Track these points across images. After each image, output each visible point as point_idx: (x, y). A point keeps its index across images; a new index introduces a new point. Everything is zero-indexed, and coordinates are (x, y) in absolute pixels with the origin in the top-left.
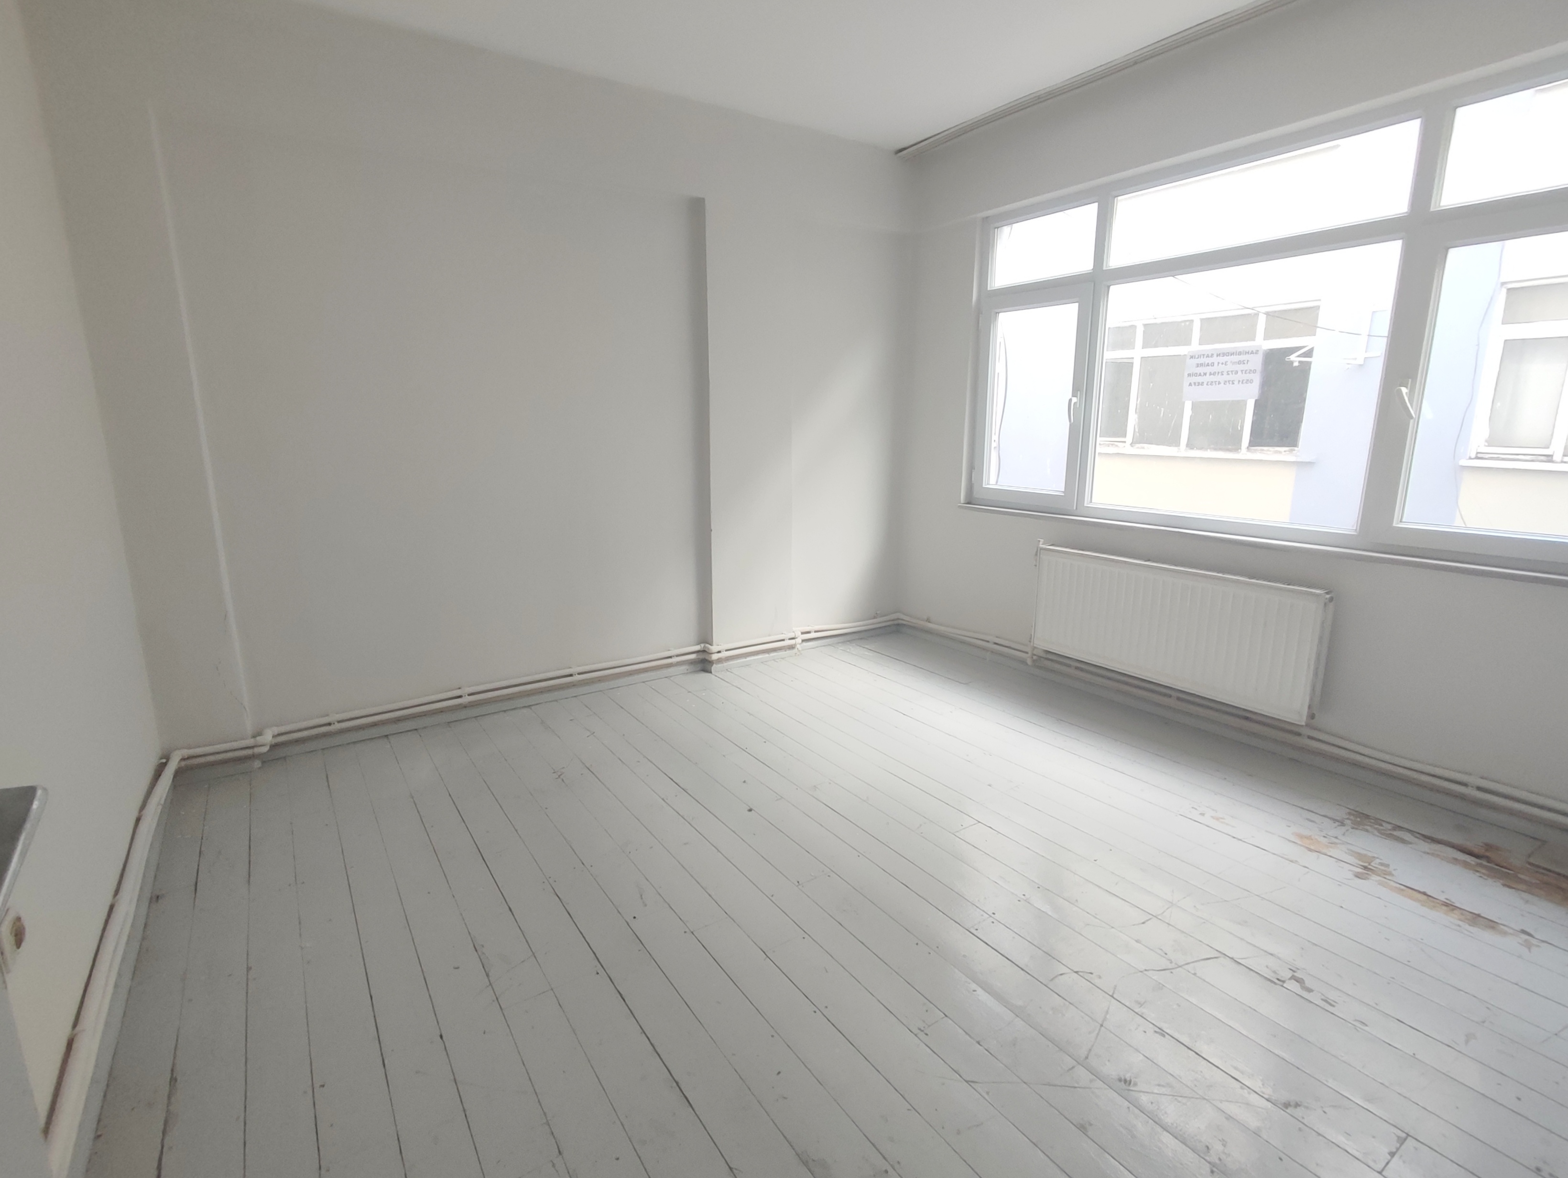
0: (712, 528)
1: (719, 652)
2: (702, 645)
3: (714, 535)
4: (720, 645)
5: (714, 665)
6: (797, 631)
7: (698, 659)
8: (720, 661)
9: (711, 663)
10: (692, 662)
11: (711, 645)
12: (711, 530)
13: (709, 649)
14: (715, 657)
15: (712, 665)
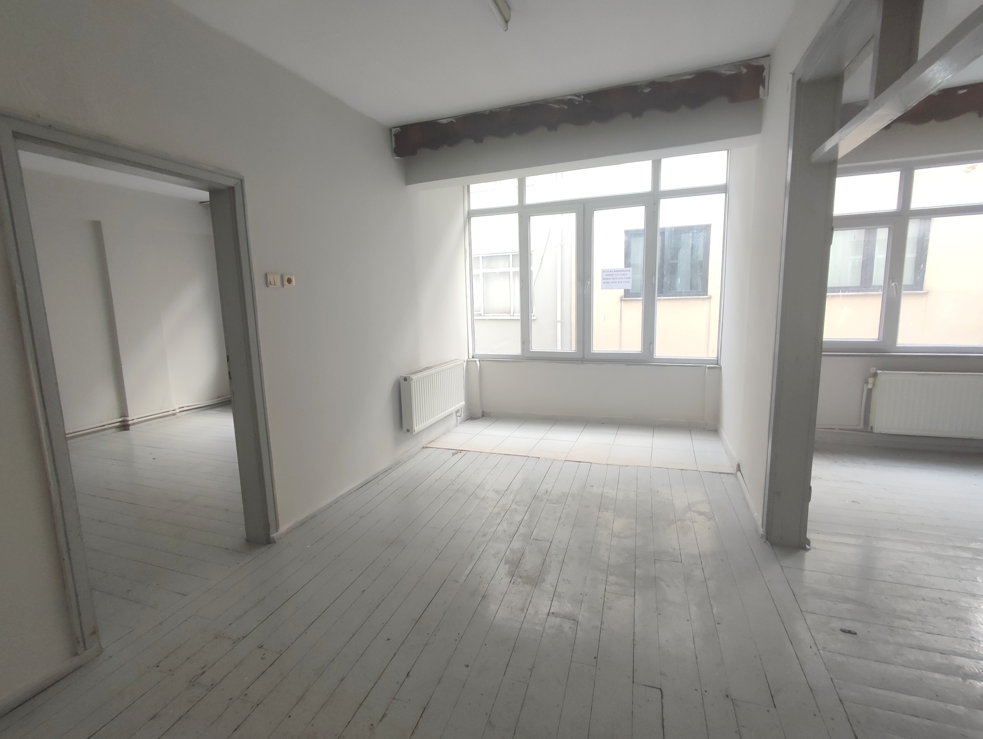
0: (122, 364)
1: (133, 420)
2: (123, 418)
3: (123, 367)
4: (133, 416)
5: (131, 426)
6: (177, 407)
7: (121, 425)
8: (133, 424)
9: (129, 425)
10: (118, 427)
11: (128, 417)
12: (122, 365)
13: (127, 419)
14: (130, 422)
15: (129, 427)
